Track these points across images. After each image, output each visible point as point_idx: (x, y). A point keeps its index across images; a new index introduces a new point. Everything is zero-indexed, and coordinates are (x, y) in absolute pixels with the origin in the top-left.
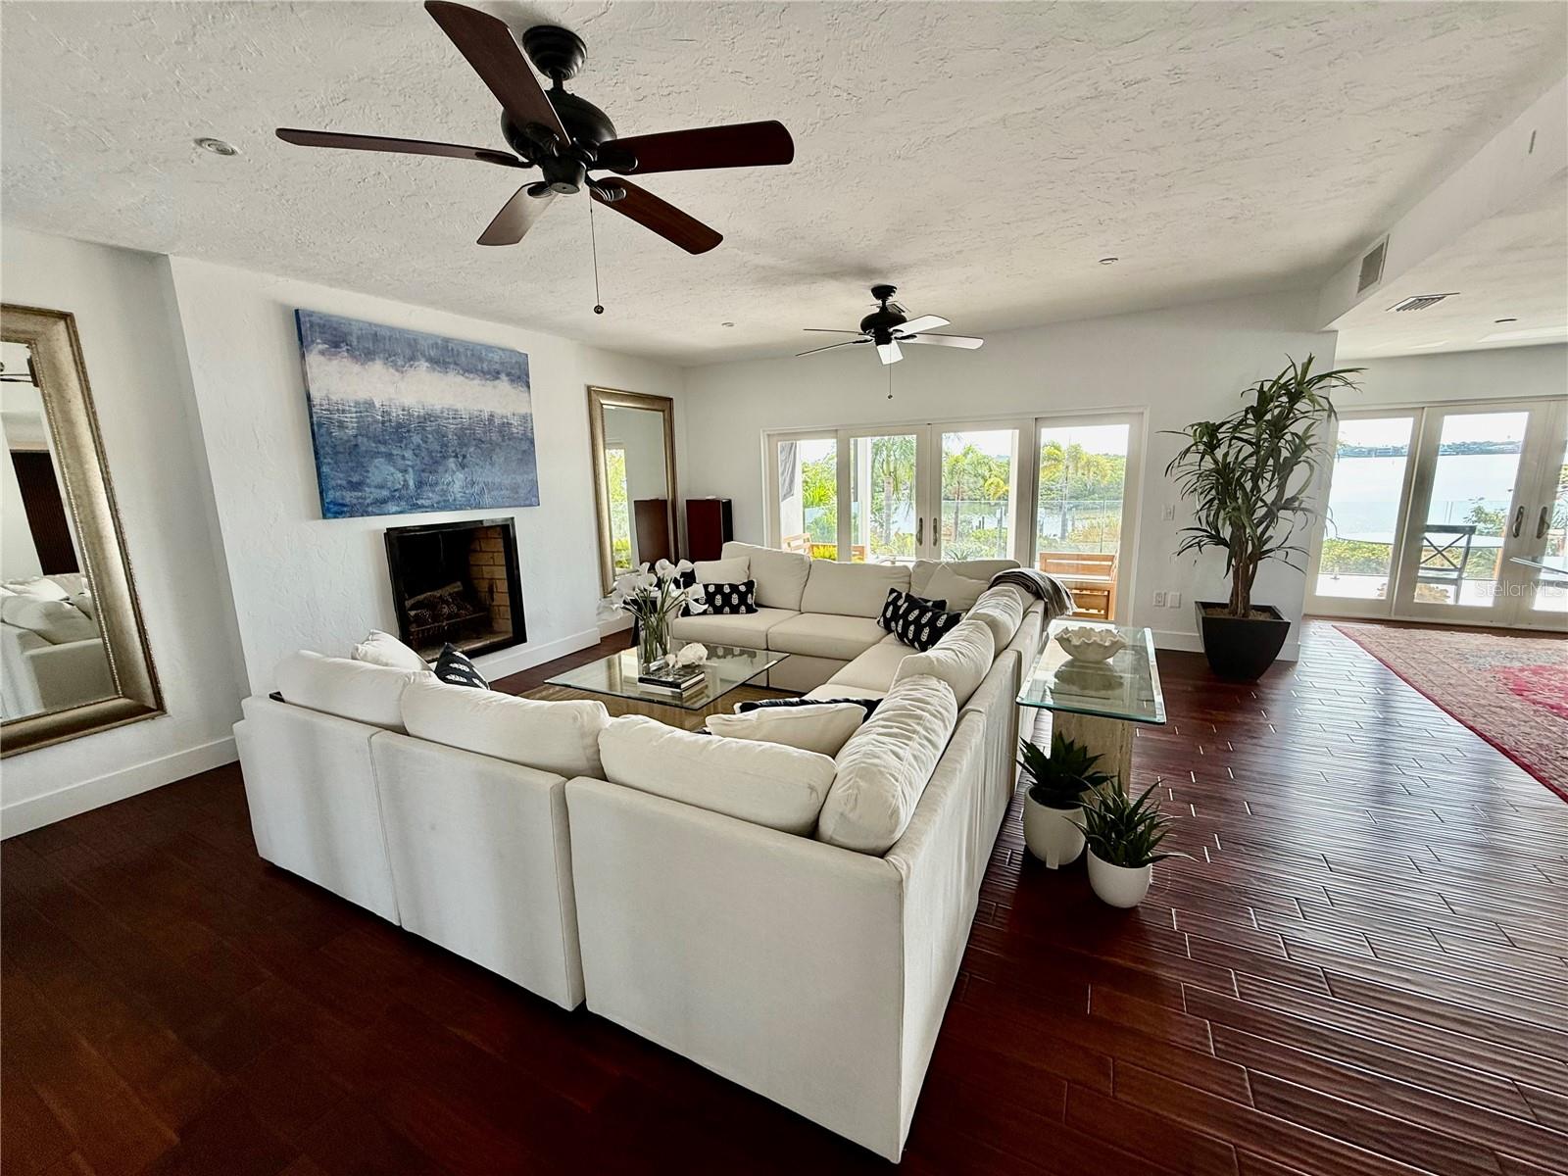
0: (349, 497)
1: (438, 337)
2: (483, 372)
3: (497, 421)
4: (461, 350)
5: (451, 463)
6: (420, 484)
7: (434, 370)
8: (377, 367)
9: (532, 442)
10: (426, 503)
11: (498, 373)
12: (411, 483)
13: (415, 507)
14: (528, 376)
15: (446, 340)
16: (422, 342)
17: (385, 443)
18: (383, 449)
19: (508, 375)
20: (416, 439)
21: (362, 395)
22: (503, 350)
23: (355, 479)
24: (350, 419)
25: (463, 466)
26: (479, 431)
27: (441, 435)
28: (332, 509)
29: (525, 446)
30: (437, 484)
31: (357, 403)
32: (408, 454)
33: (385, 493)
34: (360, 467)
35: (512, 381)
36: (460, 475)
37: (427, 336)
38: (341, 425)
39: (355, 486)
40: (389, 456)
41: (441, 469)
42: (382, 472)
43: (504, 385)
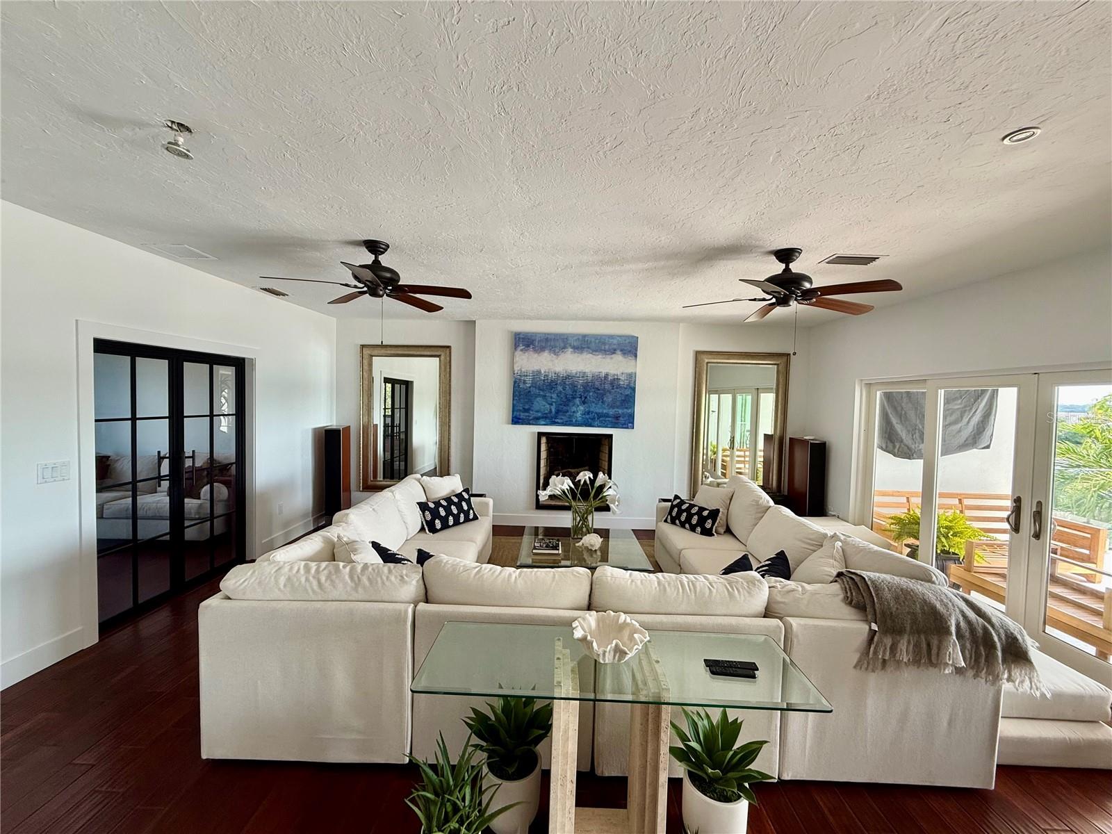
0: (523, 415)
1: (579, 335)
2: (605, 351)
3: (610, 378)
4: (593, 340)
5: (577, 401)
6: (558, 412)
7: (575, 352)
8: (546, 354)
9: (634, 389)
10: (559, 421)
11: (615, 350)
12: (553, 410)
13: (554, 423)
14: (636, 350)
15: (584, 336)
16: (570, 339)
17: (543, 390)
18: (542, 393)
19: (621, 351)
20: (560, 388)
21: (536, 368)
22: (620, 336)
23: (527, 407)
24: (529, 380)
25: (584, 403)
26: (597, 383)
27: (574, 386)
28: (516, 420)
29: (628, 392)
30: (567, 411)
31: (533, 372)
32: (554, 396)
33: (540, 414)
34: (531, 402)
35: (624, 354)
36: (582, 408)
37: (573, 335)
38: (525, 382)
39: (526, 410)
40: (544, 397)
41: (571, 404)
42: (540, 405)
43: (618, 357)
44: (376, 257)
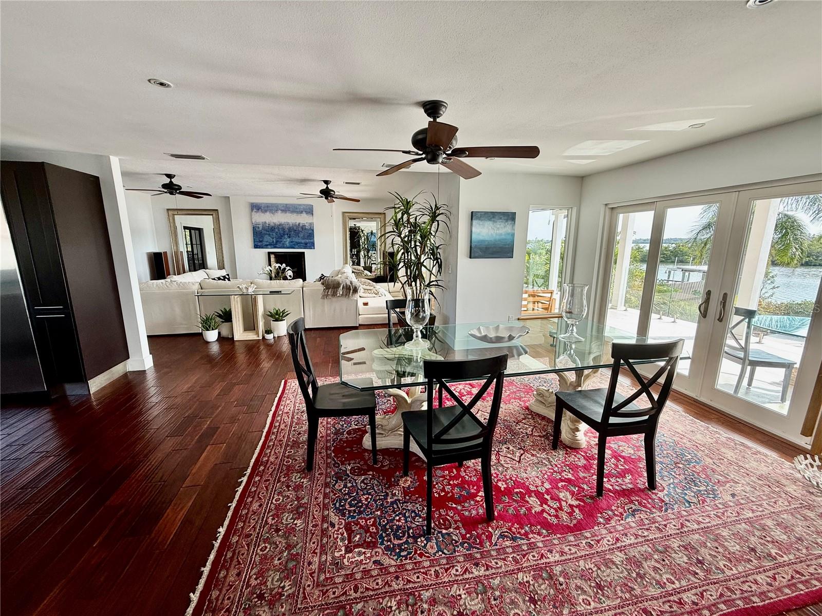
0: (259, 244)
1: (284, 204)
2: (297, 212)
3: (301, 225)
4: (291, 207)
5: (286, 236)
6: (277, 242)
7: (282, 213)
8: (268, 213)
9: (313, 230)
10: (277, 246)
11: (302, 211)
12: (274, 241)
13: (275, 247)
14: (313, 211)
15: (286, 205)
16: (279, 206)
17: (268, 231)
18: (268, 233)
19: (305, 212)
20: (277, 230)
21: (264, 221)
22: (304, 205)
23: (261, 240)
24: (261, 226)
25: (289, 237)
26: (295, 228)
27: (283, 229)
28: (256, 247)
29: (311, 232)
30: (281, 241)
31: (262, 222)
32: (274, 234)
33: (268, 243)
34: (262, 237)
35: (307, 213)
36: (288, 240)
37: (281, 204)
38: (258, 228)
39: (261, 241)
40: (269, 235)
41: (283, 238)
42: (267, 239)
43: (304, 215)
44: (171, 180)
